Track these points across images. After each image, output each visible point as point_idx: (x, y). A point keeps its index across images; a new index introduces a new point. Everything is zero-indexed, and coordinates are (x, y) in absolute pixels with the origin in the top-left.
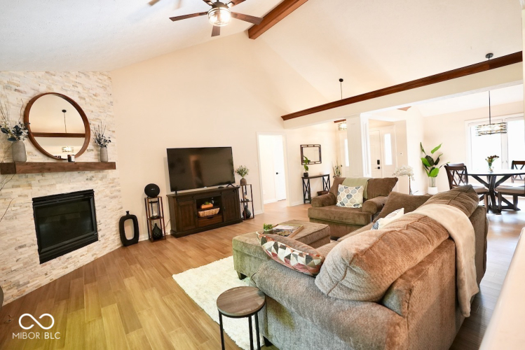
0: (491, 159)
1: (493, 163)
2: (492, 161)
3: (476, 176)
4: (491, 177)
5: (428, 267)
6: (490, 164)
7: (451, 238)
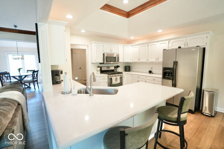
0: (19, 70)
1: (20, 71)
2: (20, 70)
3: (14, 77)
4: (20, 77)
5: (15, 119)
6: (19, 72)
7: (19, 104)
